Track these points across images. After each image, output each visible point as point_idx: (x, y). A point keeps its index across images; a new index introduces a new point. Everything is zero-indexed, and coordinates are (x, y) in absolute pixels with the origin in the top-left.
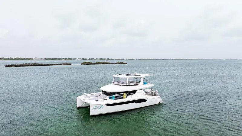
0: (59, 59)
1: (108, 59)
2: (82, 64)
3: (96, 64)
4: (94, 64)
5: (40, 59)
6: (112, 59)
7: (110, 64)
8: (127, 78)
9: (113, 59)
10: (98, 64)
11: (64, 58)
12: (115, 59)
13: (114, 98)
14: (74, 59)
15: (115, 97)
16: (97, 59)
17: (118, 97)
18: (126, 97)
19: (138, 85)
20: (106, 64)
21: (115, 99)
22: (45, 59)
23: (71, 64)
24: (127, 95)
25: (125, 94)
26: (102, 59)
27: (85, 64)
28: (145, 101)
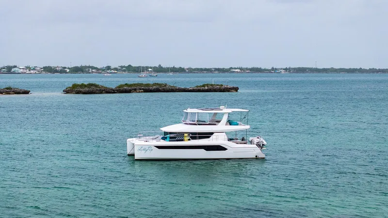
1: (159, 70)
2: (67, 91)
3: (122, 90)
6: (174, 70)
8: (195, 113)
9: (181, 70)
12: (191, 71)
13: (168, 139)
15: (171, 138)
16: (109, 68)
17: (175, 138)
18: (189, 140)
19: (215, 125)
21: (170, 141)
24: (191, 138)
25: (185, 135)
26: (130, 69)
27: (78, 92)
28: (225, 149)
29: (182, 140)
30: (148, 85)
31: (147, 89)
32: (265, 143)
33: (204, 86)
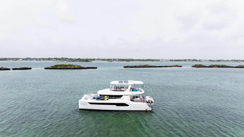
0: (184, 60)
2: (192, 67)
4: (207, 67)
5: (167, 60)
7: (227, 67)
10: (212, 67)
11: (189, 60)
13: (96, 99)
14: (200, 61)
17: (100, 98)
18: (108, 99)
19: (124, 91)
20: (222, 67)
22: (171, 60)
23: (181, 66)
24: (109, 98)
25: (106, 97)
27: (195, 67)
28: (127, 105)
29: (104, 100)
30: (219, 65)
31: (219, 66)
32: (153, 101)
33: (239, 66)
